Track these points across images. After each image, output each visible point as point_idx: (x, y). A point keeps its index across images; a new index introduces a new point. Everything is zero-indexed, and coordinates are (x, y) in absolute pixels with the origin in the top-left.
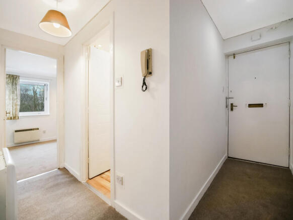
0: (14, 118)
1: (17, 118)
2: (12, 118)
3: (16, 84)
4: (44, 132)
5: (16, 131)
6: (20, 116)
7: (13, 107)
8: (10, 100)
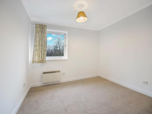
0: (43, 61)
1: (44, 61)
2: (41, 61)
3: (44, 32)
4: (64, 74)
5: (44, 73)
6: (47, 59)
7: (42, 52)
8: (40, 46)
